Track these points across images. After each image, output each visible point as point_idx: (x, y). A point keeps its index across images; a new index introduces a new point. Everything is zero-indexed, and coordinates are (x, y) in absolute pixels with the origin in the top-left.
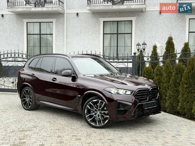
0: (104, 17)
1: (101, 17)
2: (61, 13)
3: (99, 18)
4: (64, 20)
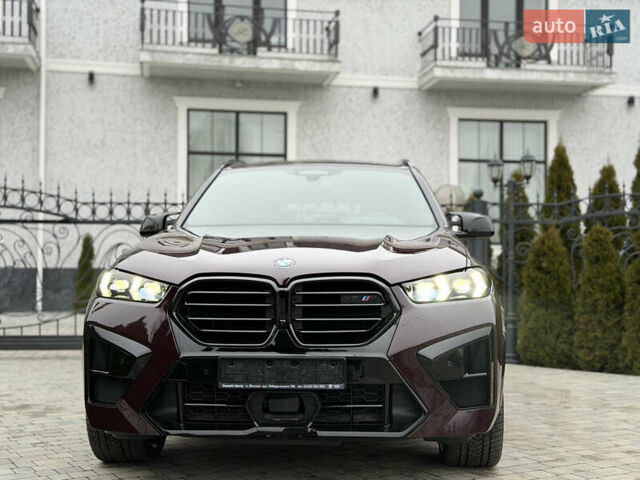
0: (190, 95)
1: (180, 95)
2: (28, 70)
3: (175, 98)
4: (38, 96)
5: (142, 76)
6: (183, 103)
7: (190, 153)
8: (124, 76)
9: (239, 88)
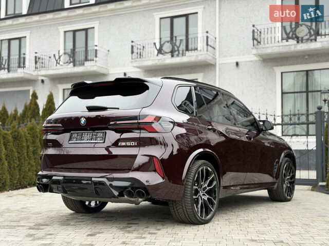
0: (281, 66)
1: (277, 66)
2: (211, 65)
3: (274, 68)
4: (215, 76)
5: (259, 60)
6: (278, 70)
7: (283, 93)
8: (251, 61)
9: (306, 59)
